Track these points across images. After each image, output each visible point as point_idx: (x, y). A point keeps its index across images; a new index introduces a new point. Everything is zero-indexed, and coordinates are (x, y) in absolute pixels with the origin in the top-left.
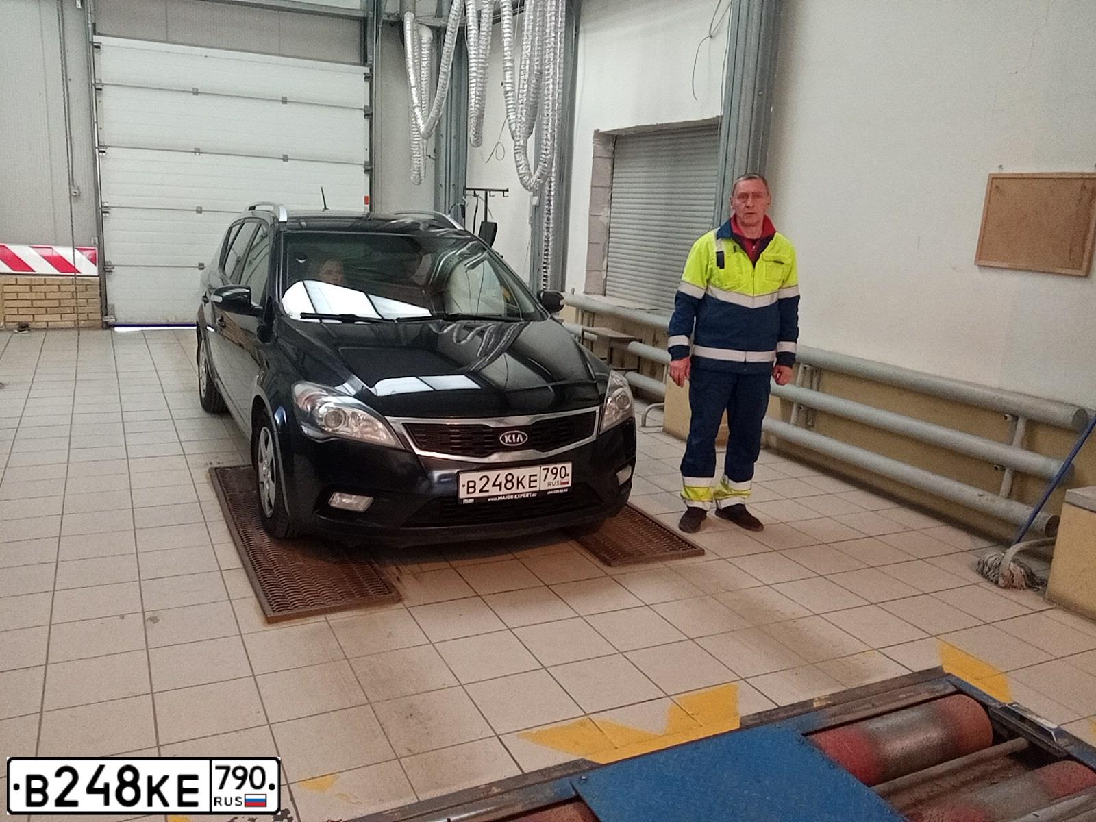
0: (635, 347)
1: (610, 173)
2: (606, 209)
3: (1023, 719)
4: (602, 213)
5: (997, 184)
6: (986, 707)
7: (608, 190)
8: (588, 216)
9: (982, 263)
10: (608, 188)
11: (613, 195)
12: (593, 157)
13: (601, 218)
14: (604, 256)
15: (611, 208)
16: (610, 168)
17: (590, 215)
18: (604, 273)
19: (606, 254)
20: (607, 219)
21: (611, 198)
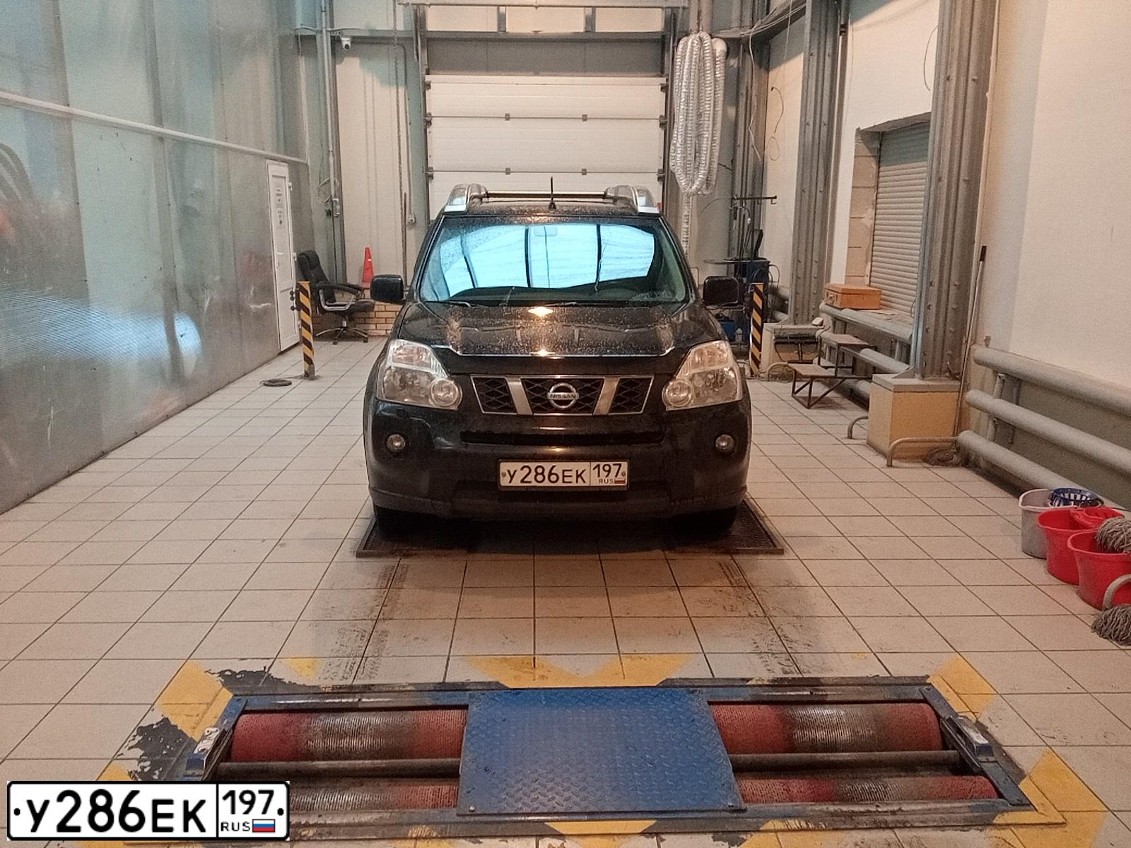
1: (875, 172)
2: (871, 212)
4: (864, 215)
7: (874, 190)
8: (849, 218)
11: (879, 195)
12: (855, 157)
13: (864, 221)
14: (867, 260)
15: (876, 209)
16: (875, 167)
17: (851, 218)
18: (867, 280)
19: (869, 259)
20: (872, 222)
21: (877, 199)
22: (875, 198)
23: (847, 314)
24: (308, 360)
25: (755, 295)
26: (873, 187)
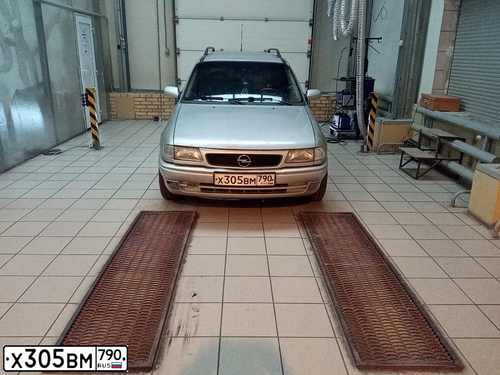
0: (457, 144)
1: (456, 21)
2: (451, 47)
4: (448, 50)
7: (454, 33)
8: (436, 51)
11: (457, 37)
12: (444, 10)
13: (446, 53)
14: (447, 79)
15: (455, 46)
16: (456, 18)
17: (438, 51)
18: (445, 91)
19: (448, 78)
20: (451, 54)
21: (455, 39)
22: (454, 39)
23: (436, 114)
24: (95, 137)
25: (373, 100)
26: (454, 31)
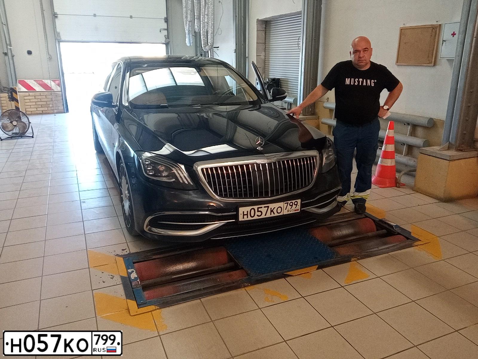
1: (264, 37)
2: (263, 53)
3: (386, 223)
5: (403, 31)
6: (374, 221)
7: (264, 44)
8: (256, 55)
9: (398, 64)
10: (264, 43)
11: (266, 47)
12: (257, 30)
13: (261, 57)
14: (263, 73)
15: (265, 52)
16: (264, 35)
20: (264, 57)
22: (264, 47)
